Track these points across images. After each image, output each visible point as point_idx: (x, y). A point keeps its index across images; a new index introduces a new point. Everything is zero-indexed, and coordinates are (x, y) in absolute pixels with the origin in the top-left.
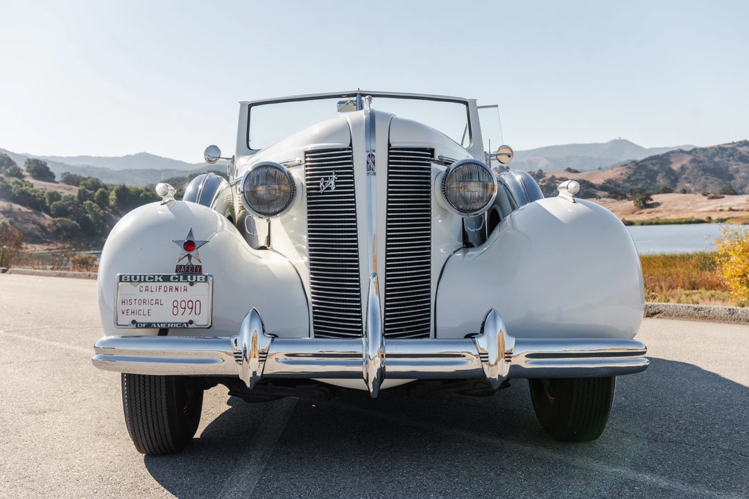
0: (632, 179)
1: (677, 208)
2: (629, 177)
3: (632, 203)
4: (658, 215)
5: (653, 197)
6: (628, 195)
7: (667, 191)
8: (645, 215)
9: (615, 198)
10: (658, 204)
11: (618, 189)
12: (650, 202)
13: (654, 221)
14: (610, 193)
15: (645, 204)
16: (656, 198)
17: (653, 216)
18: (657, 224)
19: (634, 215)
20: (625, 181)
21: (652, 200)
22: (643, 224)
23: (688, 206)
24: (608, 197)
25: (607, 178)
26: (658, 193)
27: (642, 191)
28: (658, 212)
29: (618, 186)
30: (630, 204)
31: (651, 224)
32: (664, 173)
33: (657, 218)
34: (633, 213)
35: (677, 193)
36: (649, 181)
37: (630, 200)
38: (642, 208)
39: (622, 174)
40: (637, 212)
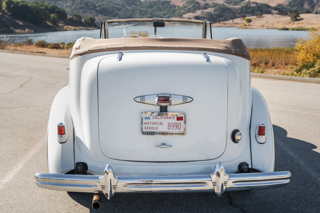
0: (292, 4)
1: (312, 22)
2: (290, 3)
3: (289, 18)
4: (302, 25)
5: (300, 15)
6: (288, 13)
7: (308, 12)
8: (296, 25)
9: (281, 14)
10: (302, 19)
11: (283, 10)
12: (299, 18)
13: (299, 29)
14: (279, 12)
15: (296, 18)
16: (302, 16)
17: (299, 26)
18: (300, 30)
19: (290, 24)
20: (288, 5)
21: (300, 17)
22: (293, 30)
23: (318, 21)
24: (278, 14)
25: (278, 3)
26: (303, 13)
27: (296, 11)
28: (302, 23)
29: (284, 8)
30: (288, 18)
31: (297, 30)
32: (308, 2)
33: (301, 27)
34: (290, 23)
35: (314, 13)
36: (300, 6)
37: (289, 16)
38: (294, 21)
39: (286, 1)
40: (292, 23)
